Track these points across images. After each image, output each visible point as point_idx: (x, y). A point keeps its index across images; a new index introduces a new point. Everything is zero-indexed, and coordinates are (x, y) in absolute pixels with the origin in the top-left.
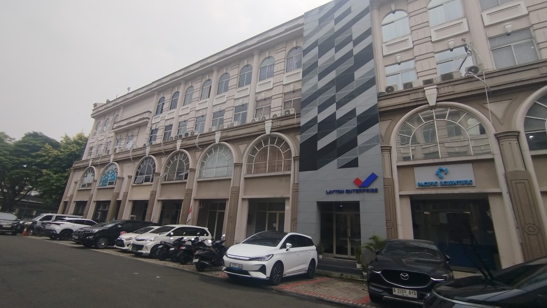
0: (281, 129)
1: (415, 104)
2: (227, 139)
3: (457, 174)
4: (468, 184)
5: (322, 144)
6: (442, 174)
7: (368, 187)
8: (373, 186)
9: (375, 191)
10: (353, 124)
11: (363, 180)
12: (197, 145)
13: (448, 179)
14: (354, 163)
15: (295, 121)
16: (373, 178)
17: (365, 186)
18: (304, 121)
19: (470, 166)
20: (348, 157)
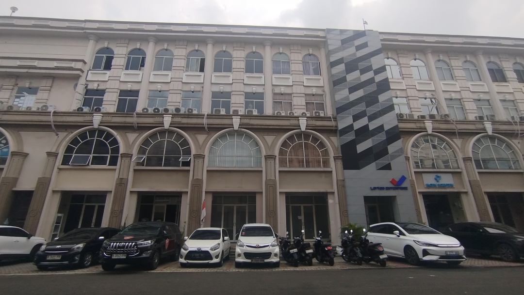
0: (317, 128)
1: (420, 130)
2: (250, 127)
3: (446, 179)
4: (451, 186)
5: (361, 148)
6: (438, 179)
7: (400, 185)
8: (403, 185)
9: (406, 188)
10: (382, 137)
11: (397, 180)
12: (206, 126)
13: (441, 182)
14: (388, 167)
15: (333, 123)
16: (403, 179)
17: (398, 184)
18: (341, 126)
19: (450, 175)
20: (383, 161)
